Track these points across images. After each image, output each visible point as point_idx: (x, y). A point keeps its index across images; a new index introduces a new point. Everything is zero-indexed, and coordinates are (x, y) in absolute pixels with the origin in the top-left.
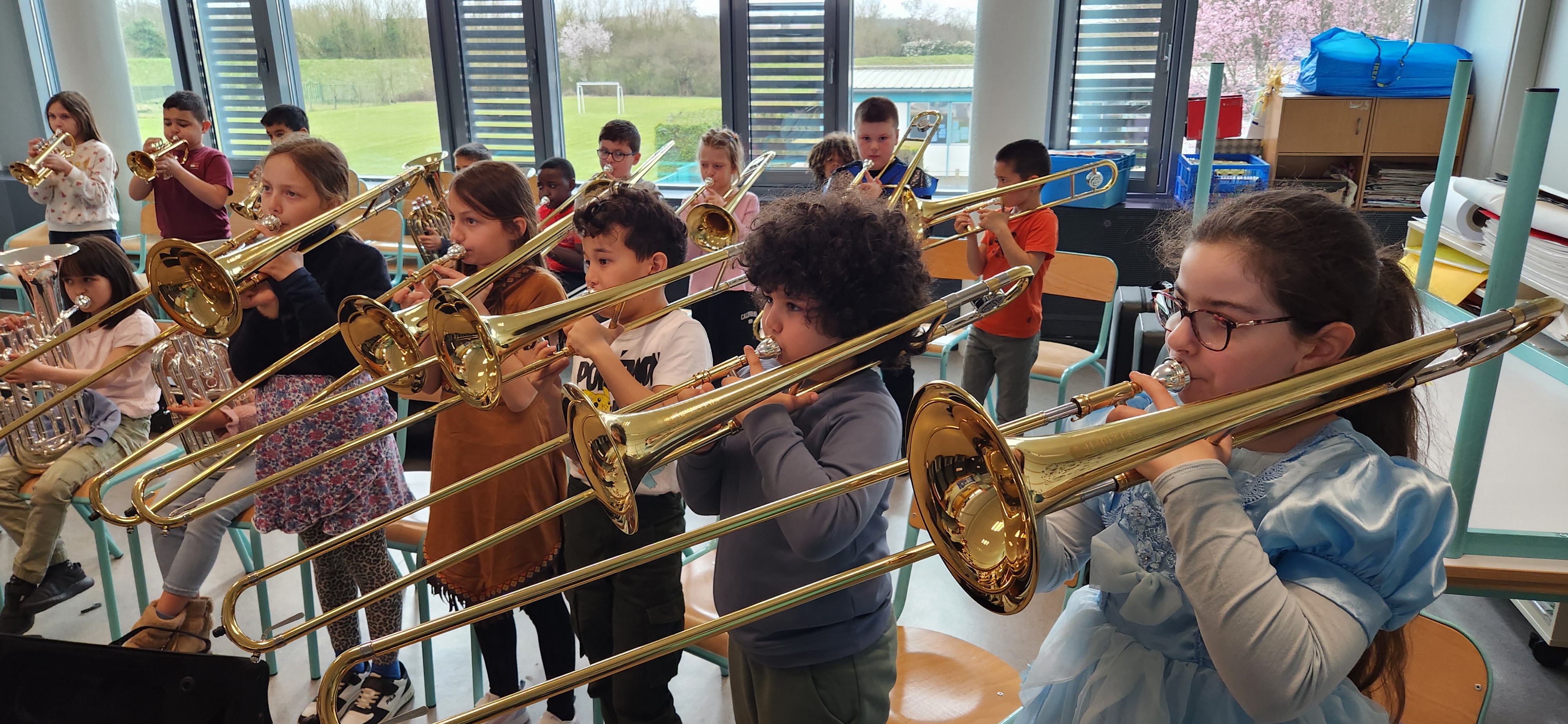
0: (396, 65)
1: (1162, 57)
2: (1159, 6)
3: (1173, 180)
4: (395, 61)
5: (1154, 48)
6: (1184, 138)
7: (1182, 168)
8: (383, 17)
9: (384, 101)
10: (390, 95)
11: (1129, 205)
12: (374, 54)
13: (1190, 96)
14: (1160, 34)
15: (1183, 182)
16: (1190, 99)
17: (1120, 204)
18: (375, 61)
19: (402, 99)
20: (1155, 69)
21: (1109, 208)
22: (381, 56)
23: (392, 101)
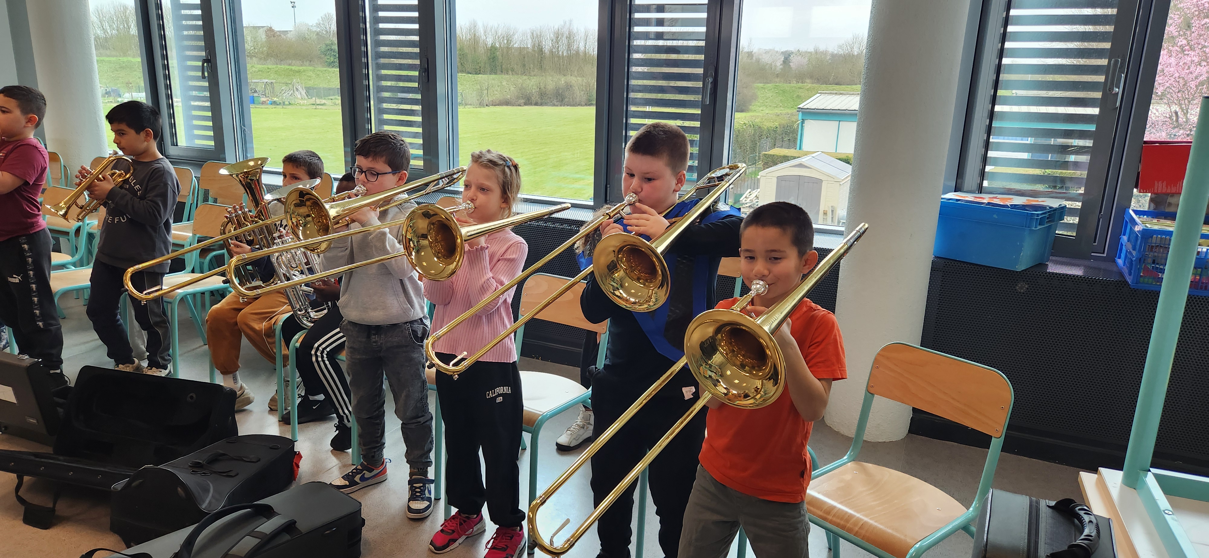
0: (494, 79)
1: (1111, 89)
2: (1111, 11)
3: (1116, 240)
4: (493, 76)
5: (1101, 78)
6: (1135, 190)
7: (1129, 228)
8: (489, 45)
9: (481, 105)
10: (486, 99)
11: (1053, 268)
12: (480, 71)
13: (1145, 140)
14: (1109, 62)
15: (1130, 246)
16: (1146, 142)
17: (1041, 265)
18: (480, 75)
19: (495, 104)
20: (1101, 103)
21: (1025, 270)
22: (484, 73)
23: (487, 105)
